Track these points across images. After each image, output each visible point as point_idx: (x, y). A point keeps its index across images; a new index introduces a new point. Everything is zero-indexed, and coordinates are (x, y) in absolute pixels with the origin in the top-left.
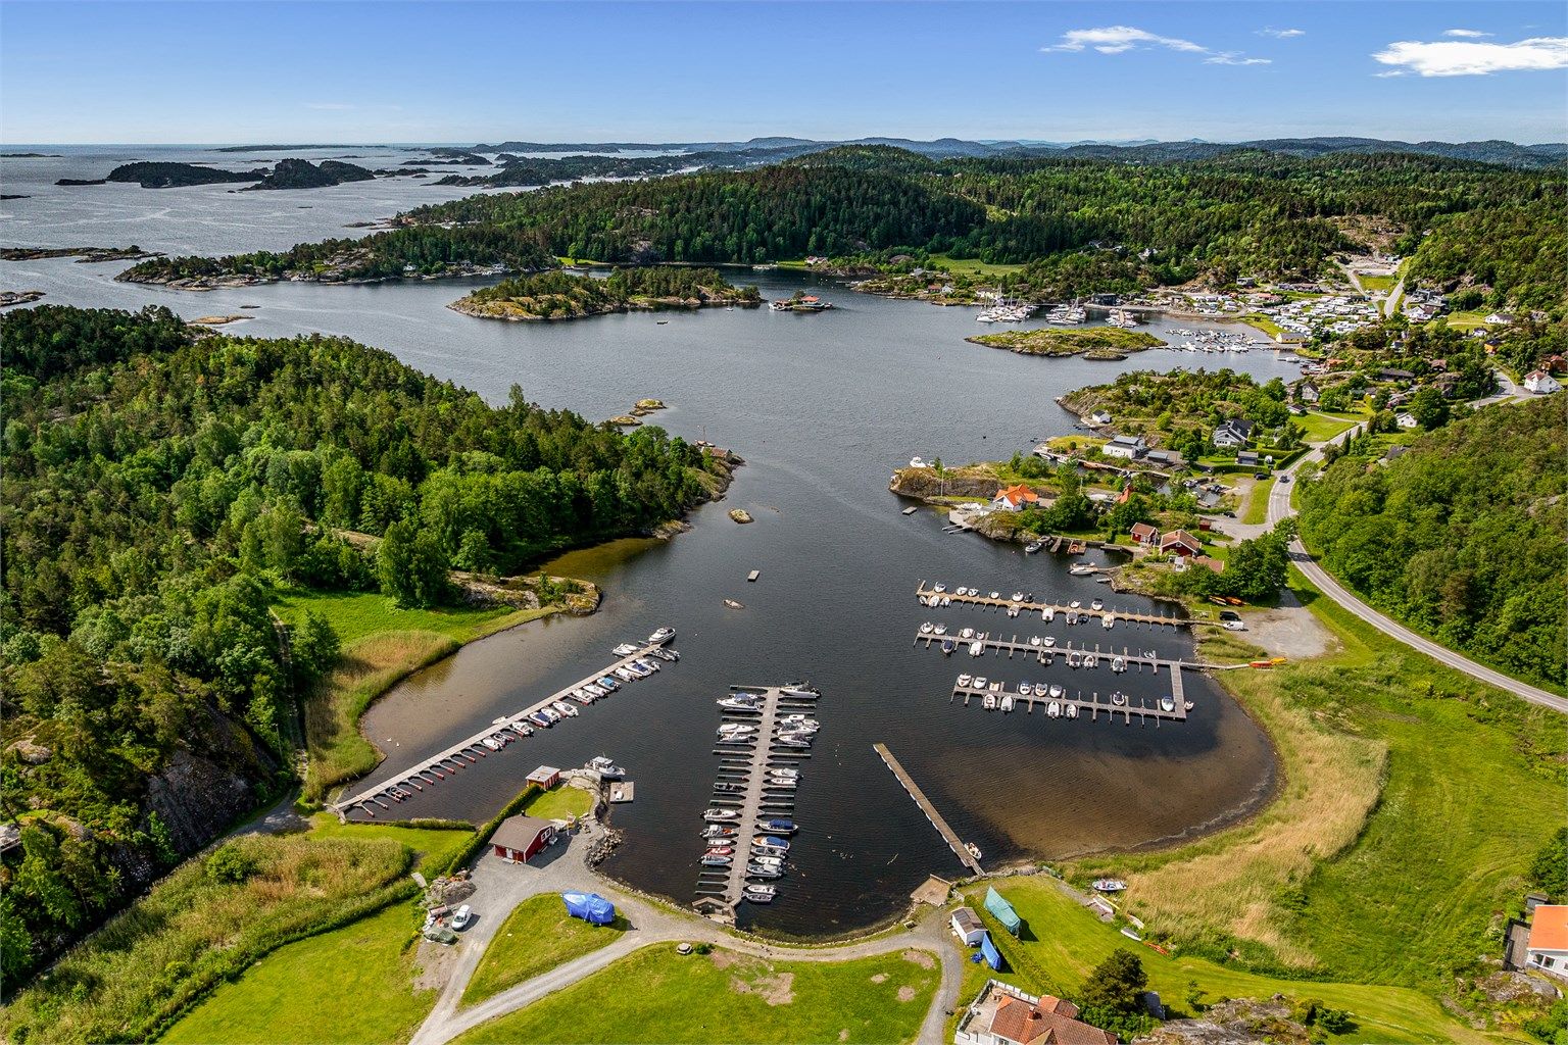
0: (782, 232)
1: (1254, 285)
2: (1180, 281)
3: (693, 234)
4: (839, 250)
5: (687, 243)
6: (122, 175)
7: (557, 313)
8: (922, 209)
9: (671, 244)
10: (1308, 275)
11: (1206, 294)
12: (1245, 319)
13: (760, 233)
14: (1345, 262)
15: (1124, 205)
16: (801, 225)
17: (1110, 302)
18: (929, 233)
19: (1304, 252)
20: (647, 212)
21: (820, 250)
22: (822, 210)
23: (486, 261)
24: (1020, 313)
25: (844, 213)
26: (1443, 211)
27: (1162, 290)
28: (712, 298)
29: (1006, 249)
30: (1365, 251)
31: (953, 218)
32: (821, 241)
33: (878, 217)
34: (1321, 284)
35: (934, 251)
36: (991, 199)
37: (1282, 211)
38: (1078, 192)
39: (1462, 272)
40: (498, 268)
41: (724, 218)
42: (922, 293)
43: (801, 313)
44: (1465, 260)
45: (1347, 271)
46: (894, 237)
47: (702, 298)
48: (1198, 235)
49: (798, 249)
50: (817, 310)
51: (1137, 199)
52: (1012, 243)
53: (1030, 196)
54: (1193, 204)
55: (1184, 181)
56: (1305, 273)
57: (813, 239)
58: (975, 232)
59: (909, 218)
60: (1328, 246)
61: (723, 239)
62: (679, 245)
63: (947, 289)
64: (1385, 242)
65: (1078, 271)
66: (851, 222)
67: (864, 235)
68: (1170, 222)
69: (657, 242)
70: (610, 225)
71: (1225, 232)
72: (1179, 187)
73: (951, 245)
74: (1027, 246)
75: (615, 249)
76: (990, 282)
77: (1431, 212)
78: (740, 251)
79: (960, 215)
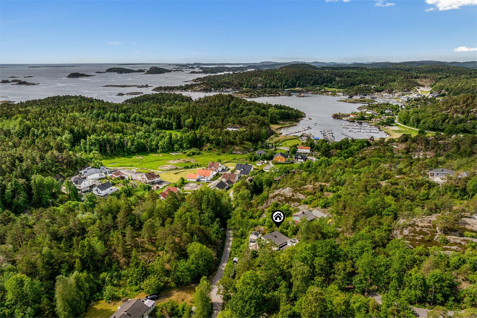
0: (291, 82)
1: (397, 92)
2: (381, 92)
3: (271, 83)
4: (303, 86)
5: (270, 84)
6: (110, 70)
7: (253, 96)
8: (321, 77)
9: (266, 85)
10: (409, 90)
11: (386, 94)
12: (395, 99)
13: (286, 82)
14: (419, 88)
15: (368, 77)
16: (295, 81)
17: (365, 95)
18: (323, 82)
19: (409, 86)
20: (259, 78)
21: (299, 86)
22: (299, 77)
23: (228, 88)
24: (347, 97)
25: (304, 78)
26: (444, 78)
27: (376, 93)
28: (281, 94)
29: (341, 86)
30: (424, 86)
31: (328, 79)
32: (299, 84)
33: (312, 79)
34: (411, 92)
35: (324, 86)
36: (336, 75)
37: (405, 78)
38: (357, 74)
39: (442, 89)
40: (231, 89)
41: (277, 79)
42: (324, 94)
43: (300, 97)
44: (443, 87)
45: (419, 90)
46: (315, 83)
47: (279, 94)
48: (385, 83)
49: (294, 86)
50: (304, 96)
51: (370, 75)
52: (343, 85)
53: (346, 75)
54: (384, 76)
55: (382, 71)
56: (408, 90)
57: (297, 84)
58: (334, 82)
59: (319, 79)
60: (415, 85)
61: (277, 84)
62: (268, 85)
63: (330, 93)
64: (428, 84)
65: (358, 89)
66: (306, 80)
67: (309, 83)
68: (378, 80)
69: (263, 84)
70: (251, 81)
71: (391, 82)
72: (381, 73)
73: (328, 85)
74: (346, 85)
75: (254, 86)
76: (339, 92)
77: (441, 78)
78: (281, 86)
79: (330, 79)
